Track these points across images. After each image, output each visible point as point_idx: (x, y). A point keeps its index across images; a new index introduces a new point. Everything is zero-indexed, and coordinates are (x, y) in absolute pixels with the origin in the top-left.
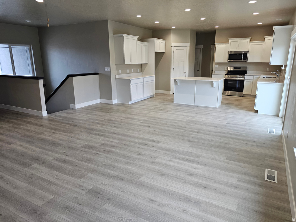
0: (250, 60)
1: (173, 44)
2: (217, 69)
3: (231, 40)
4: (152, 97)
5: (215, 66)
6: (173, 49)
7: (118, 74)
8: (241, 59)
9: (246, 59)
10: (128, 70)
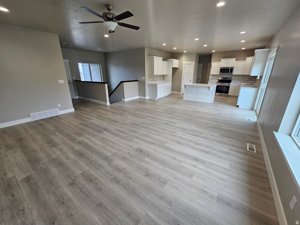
0: (234, 73)
1: (184, 62)
2: (211, 79)
3: (222, 60)
4: (169, 95)
5: (210, 77)
6: (184, 65)
7: (150, 81)
8: (229, 72)
9: (232, 72)
10: (155, 79)
